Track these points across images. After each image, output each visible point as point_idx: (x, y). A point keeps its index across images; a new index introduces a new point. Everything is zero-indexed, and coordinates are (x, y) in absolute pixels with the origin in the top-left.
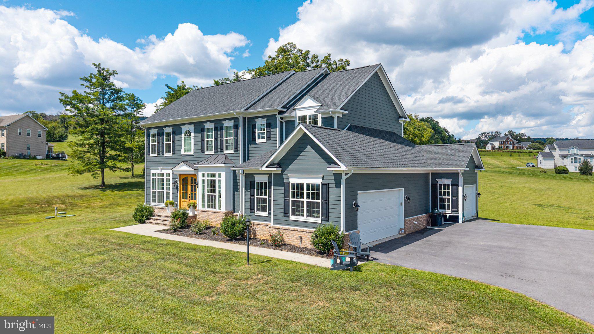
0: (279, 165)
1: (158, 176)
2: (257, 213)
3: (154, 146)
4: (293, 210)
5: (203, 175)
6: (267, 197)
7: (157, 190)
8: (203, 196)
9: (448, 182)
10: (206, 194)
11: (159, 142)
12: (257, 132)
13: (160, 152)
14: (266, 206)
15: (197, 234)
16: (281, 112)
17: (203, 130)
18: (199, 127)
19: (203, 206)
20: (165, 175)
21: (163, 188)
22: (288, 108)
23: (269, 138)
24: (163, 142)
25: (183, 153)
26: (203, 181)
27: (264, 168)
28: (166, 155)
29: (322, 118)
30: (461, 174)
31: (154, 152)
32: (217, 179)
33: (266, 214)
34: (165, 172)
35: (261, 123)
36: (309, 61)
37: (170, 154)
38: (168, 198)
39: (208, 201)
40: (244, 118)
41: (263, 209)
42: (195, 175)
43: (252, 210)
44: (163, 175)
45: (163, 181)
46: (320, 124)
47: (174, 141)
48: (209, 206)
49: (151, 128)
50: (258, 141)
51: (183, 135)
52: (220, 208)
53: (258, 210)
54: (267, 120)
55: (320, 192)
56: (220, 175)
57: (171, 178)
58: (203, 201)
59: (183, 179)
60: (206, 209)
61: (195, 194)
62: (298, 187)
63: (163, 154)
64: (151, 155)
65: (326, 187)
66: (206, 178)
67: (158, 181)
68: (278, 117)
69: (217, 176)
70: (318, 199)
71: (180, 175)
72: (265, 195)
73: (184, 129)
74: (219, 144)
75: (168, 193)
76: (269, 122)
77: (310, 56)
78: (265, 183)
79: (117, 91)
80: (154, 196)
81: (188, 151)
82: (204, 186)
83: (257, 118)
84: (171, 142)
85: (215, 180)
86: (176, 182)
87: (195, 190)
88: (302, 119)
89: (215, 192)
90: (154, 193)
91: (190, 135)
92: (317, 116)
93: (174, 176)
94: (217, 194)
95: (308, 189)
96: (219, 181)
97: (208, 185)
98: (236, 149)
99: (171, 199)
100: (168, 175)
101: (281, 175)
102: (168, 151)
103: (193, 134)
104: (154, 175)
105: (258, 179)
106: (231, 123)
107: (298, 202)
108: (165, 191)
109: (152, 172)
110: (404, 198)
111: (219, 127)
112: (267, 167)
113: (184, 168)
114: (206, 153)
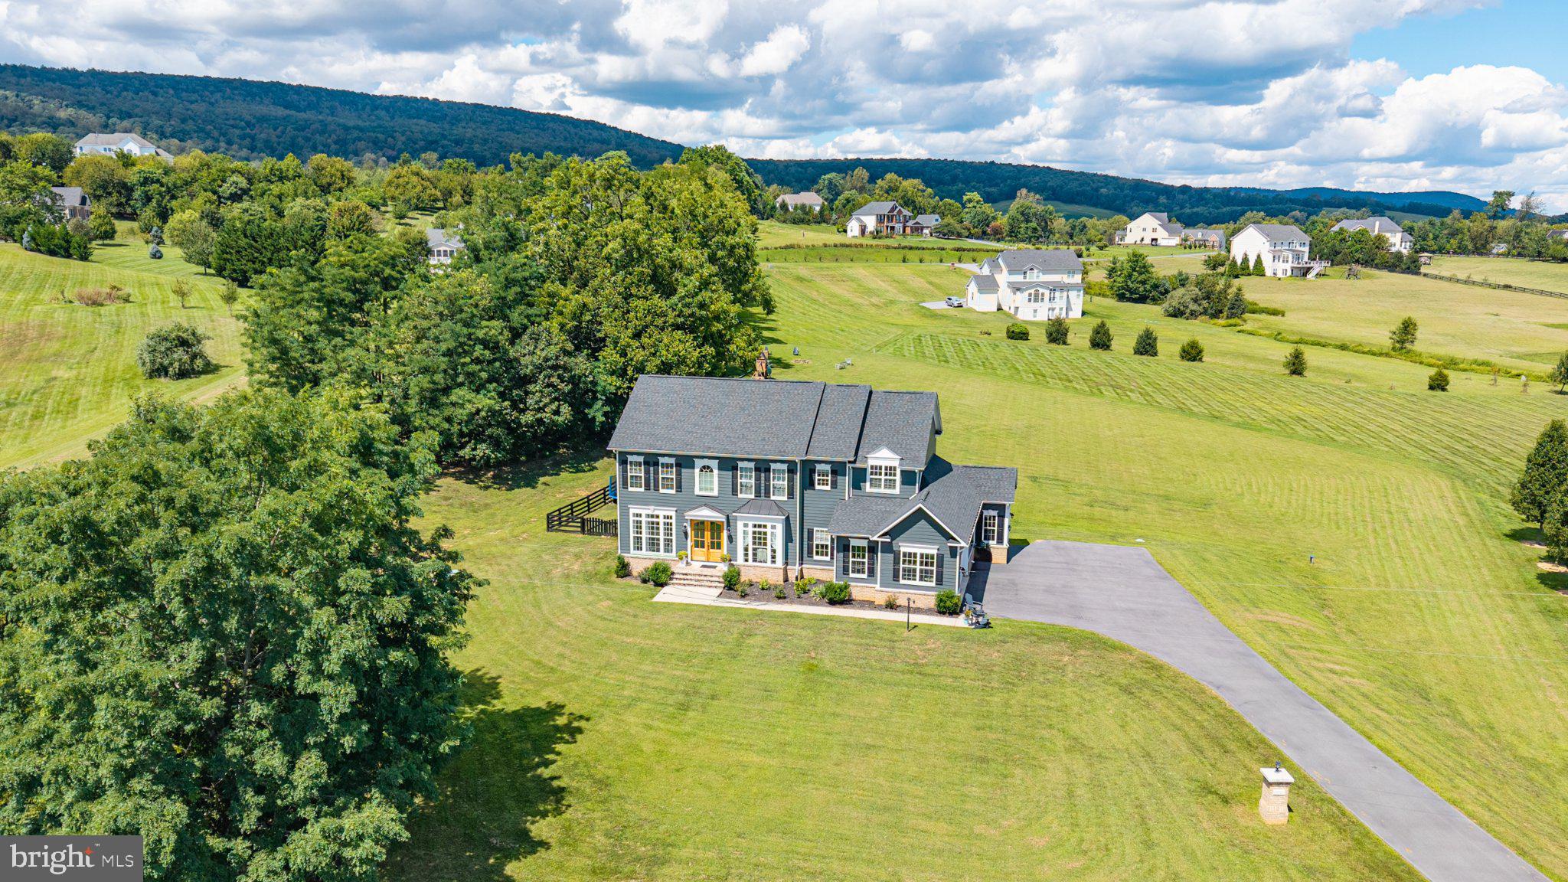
1: (647, 517)
3: (635, 478)
4: (904, 575)
5: (746, 525)
6: (866, 561)
7: (644, 536)
8: (746, 549)
9: (994, 513)
10: (751, 546)
11: (647, 474)
12: (817, 478)
13: (651, 487)
14: (863, 569)
15: (779, 598)
16: (852, 462)
17: (735, 468)
18: (729, 465)
19: (746, 560)
20: (661, 517)
21: (658, 533)
22: (857, 455)
23: (834, 485)
24: (656, 474)
25: (697, 492)
26: (745, 531)
28: (662, 491)
29: (902, 472)
31: (635, 485)
32: (768, 531)
33: (862, 576)
34: (662, 513)
35: (823, 468)
37: (673, 492)
38: (668, 544)
40: (802, 462)
41: (857, 571)
44: (658, 517)
45: (658, 524)
46: (898, 477)
47: (679, 474)
48: (755, 560)
49: (630, 453)
50: (817, 487)
51: (697, 471)
52: (774, 562)
53: (853, 572)
54: (832, 466)
56: (773, 527)
57: (673, 521)
58: (746, 555)
59: (696, 525)
60: (750, 563)
63: (656, 488)
64: (631, 489)
66: (750, 530)
67: (647, 524)
68: (849, 466)
69: (769, 527)
71: (693, 520)
72: (863, 558)
73: (699, 463)
74: (763, 488)
75: (668, 541)
76: (834, 468)
78: (863, 547)
80: (638, 543)
81: (706, 489)
82: (745, 538)
83: (818, 462)
84: (673, 477)
85: (765, 532)
86: (684, 527)
88: (876, 470)
90: (638, 539)
91: (712, 471)
92: (895, 468)
93: (681, 520)
94: (768, 548)
96: (773, 534)
97: (753, 537)
98: (791, 495)
99: (674, 546)
100: (667, 517)
101: (891, 543)
102: (668, 487)
103: (716, 472)
104: (638, 515)
105: (853, 543)
106: (784, 466)
107: (910, 568)
108: (662, 537)
109: (634, 510)
111: (763, 467)
113: (705, 514)
114: (742, 496)
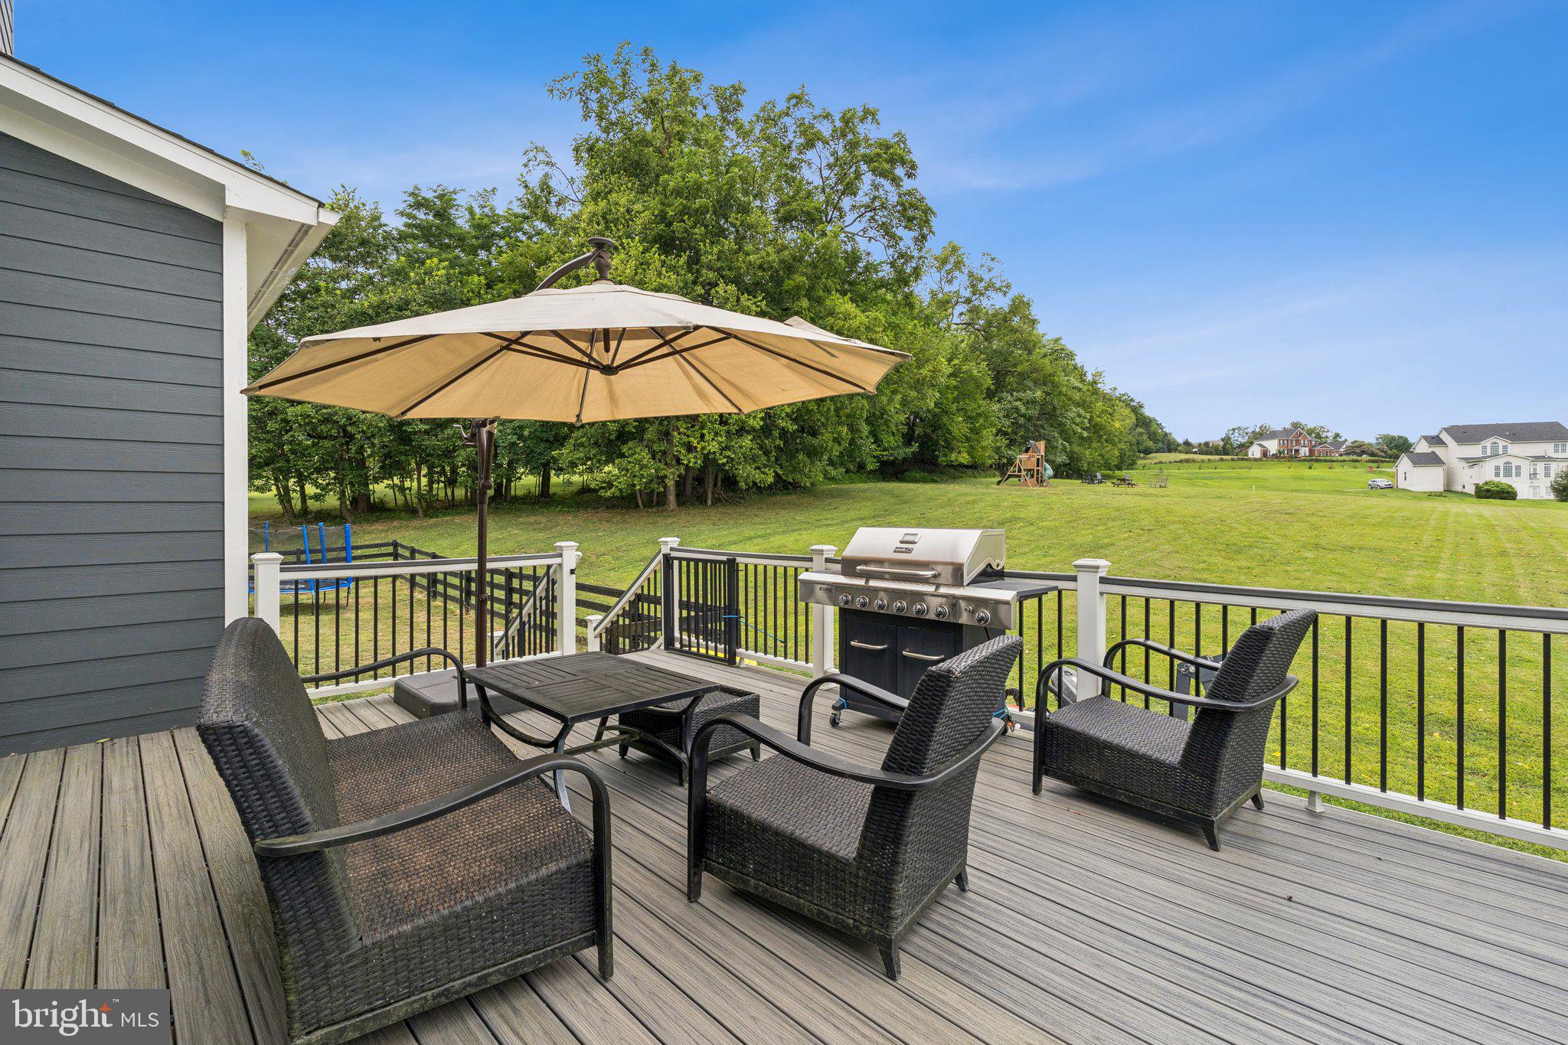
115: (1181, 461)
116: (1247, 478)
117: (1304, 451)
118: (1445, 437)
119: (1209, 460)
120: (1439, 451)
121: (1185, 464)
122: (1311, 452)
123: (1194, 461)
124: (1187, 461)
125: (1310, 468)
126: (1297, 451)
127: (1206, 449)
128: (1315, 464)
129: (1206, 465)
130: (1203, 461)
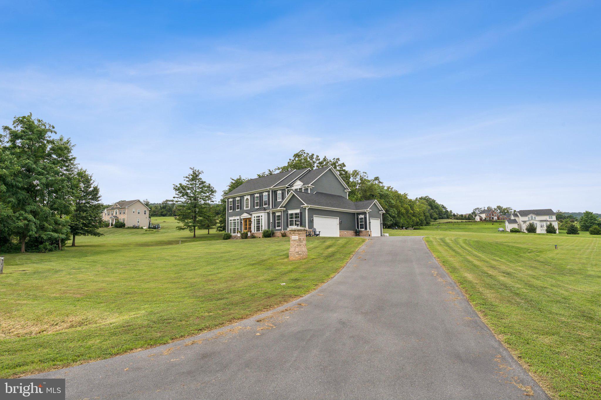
0: (284, 207)
1: (233, 221)
2: (277, 228)
3: (231, 207)
4: (290, 224)
5: (254, 217)
6: (281, 221)
7: (232, 228)
10: (256, 225)
11: (233, 205)
12: (278, 197)
13: (234, 209)
14: (280, 225)
16: (287, 188)
17: (254, 197)
18: (252, 196)
19: (254, 231)
20: (236, 220)
21: (235, 226)
22: (291, 186)
23: (283, 198)
24: (235, 205)
25: (245, 208)
26: (254, 220)
27: (279, 208)
28: (237, 210)
30: (367, 213)
31: (231, 210)
32: (260, 218)
33: (280, 228)
34: (236, 218)
35: (279, 192)
36: (314, 160)
37: (239, 210)
38: (238, 230)
39: (257, 228)
40: (272, 191)
41: (279, 226)
42: (250, 218)
43: (275, 227)
44: (235, 220)
45: (235, 223)
46: (303, 191)
47: (241, 203)
48: (257, 231)
49: (229, 198)
50: (278, 200)
51: (245, 201)
52: (262, 231)
53: (277, 227)
54: (282, 191)
55: (299, 216)
56: (262, 216)
58: (254, 229)
59: (245, 221)
60: (256, 232)
61: (251, 227)
62: (292, 214)
64: (230, 211)
65: (301, 213)
66: (256, 218)
67: (233, 223)
68: (286, 190)
69: (260, 217)
70: (298, 218)
71: (244, 219)
72: (280, 220)
73: (246, 197)
74: (261, 203)
75: (238, 228)
76: (282, 192)
77: (315, 157)
78: (280, 215)
79: (203, 183)
80: (231, 231)
81: (247, 207)
82: (254, 222)
83: (278, 190)
84: (239, 204)
85: (259, 219)
86: (242, 222)
87: (251, 225)
88: (296, 190)
89: (259, 224)
90: (231, 229)
91: (248, 200)
92: (302, 188)
93: (241, 220)
94: (260, 225)
95: (295, 215)
96: (262, 219)
97: (257, 221)
98: (269, 204)
99: (239, 230)
100: (238, 220)
101: (286, 211)
102: (238, 209)
104: (231, 220)
105: (277, 214)
106: (267, 193)
107: (292, 220)
108: (236, 227)
109: (230, 219)
110: (339, 222)
111: (261, 196)
112: (280, 208)
113: (245, 215)
114: (256, 208)
115: (447, 223)
116: (466, 228)
117: (495, 218)
118: (518, 214)
119: (457, 222)
120: (517, 219)
121: (449, 224)
122: (498, 218)
123: (452, 222)
124: (449, 222)
125: (493, 224)
126: (493, 218)
127: (462, 217)
128: (495, 223)
129: (456, 224)
130: (455, 222)
